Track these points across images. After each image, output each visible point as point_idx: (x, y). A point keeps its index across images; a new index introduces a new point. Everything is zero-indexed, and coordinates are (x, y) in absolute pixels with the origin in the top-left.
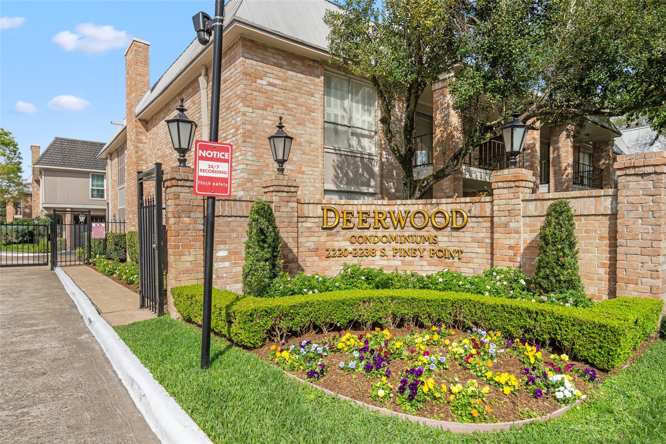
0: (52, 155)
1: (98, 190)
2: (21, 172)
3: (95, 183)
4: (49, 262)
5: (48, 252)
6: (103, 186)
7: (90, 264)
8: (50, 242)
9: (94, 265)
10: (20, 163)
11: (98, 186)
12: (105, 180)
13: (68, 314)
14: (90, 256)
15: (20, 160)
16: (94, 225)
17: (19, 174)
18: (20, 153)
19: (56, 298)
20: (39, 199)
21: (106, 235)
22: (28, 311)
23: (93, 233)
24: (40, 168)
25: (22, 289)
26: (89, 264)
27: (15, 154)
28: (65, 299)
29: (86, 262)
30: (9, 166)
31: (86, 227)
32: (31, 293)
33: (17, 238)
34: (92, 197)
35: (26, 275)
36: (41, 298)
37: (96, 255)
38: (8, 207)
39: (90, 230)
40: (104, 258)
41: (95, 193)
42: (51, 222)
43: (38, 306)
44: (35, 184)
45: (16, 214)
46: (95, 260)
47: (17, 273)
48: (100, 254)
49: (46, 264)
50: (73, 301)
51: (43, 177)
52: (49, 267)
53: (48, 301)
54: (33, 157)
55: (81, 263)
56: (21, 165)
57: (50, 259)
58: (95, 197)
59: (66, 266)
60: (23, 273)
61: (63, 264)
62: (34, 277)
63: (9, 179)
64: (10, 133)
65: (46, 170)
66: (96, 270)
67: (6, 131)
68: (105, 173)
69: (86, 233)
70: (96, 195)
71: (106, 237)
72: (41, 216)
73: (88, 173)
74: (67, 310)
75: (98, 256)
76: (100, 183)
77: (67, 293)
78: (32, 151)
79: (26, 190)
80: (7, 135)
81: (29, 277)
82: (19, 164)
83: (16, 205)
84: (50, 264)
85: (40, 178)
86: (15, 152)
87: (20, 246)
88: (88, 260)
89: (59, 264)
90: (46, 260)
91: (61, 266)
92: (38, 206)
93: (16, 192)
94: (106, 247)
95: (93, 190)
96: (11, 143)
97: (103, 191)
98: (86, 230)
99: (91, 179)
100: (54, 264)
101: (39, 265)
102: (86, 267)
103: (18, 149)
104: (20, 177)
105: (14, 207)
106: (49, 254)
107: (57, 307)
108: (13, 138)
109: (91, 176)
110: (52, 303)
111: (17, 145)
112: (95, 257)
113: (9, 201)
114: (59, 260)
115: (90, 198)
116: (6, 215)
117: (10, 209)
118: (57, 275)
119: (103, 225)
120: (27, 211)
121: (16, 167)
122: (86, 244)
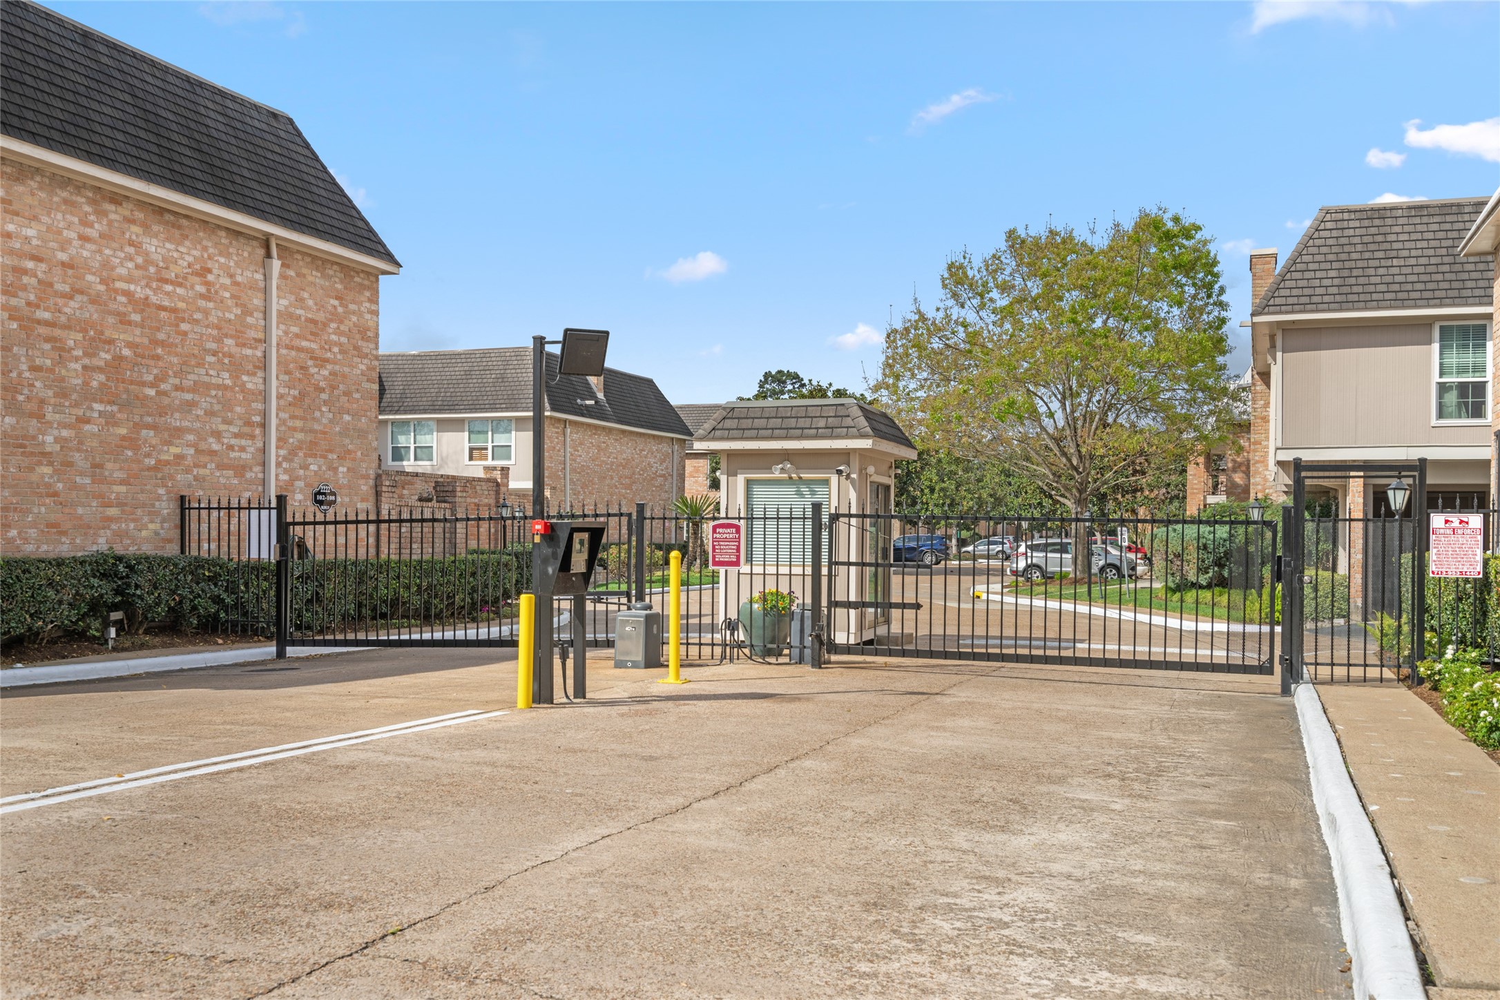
0: (1308, 275)
1: (1463, 387)
2: (1223, 353)
3: (1453, 359)
4: (1277, 660)
5: (1273, 623)
6: (1480, 368)
7: (1421, 681)
8: (1279, 587)
9: (1435, 688)
10: (1223, 321)
11: (1462, 370)
12: (1489, 344)
13: (1290, 933)
14: (1420, 652)
15: (1224, 314)
16: (1437, 520)
17: (1220, 360)
18: (1222, 290)
19: (1266, 825)
20: (1267, 438)
21: (1486, 563)
22: (1152, 876)
23: (1433, 555)
24: (1270, 324)
25: (1168, 762)
26: (1414, 681)
27: (1209, 296)
28: (1299, 837)
29: (1406, 671)
30: (1194, 335)
31: (1409, 527)
32: (1193, 785)
33: (1202, 570)
34: (1441, 415)
35: (1199, 704)
36: (1217, 815)
37: (1443, 644)
38: (1191, 469)
39: (1421, 544)
40: (1473, 662)
41: (1452, 398)
42: (1286, 510)
43: (1193, 854)
44: (1260, 387)
45: (1215, 491)
46: (1438, 667)
47: (1178, 694)
48: (1462, 641)
49: (1265, 669)
50: (1327, 858)
51: (1279, 355)
52: (1276, 679)
53: (1234, 836)
54: (1254, 295)
55: (1388, 674)
56: (1225, 329)
57: (1278, 652)
58: (1450, 416)
59: (1332, 681)
60: (1194, 697)
61: (1324, 672)
62: (1220, 715)
63: (1194, 382)
64: (1198, 228)
65: (1288, 329)
66: (1439, 709)
67: (1187, 221)
68: (1489, 317)
69: (1407, 558)
70: (1453, 409)
71: (1486, 574)
72: (1274, 497)
73: (1428, 322)
74: (1296, 903)
75: (1450, 652)
76: (1470, 358)
77: (1313, 809)
78: (1254, 275)
79: (1238, 408)
80: (1188, 237)
81: (1206, 713)
82: (1219, 328)
83: (1213, 463)
84: (1278, 668)
85: (1270, 360)
86: (1210, 286)
87: (1206, 595)
88: (1414, 668)
89: (1307, 672)
90: (1264, 657)
91: (1315, 682)
92: (1264, 461)
93: (1212, 420)
94: (1485, 614)
95: (1443, 388)
96: (1199, 258)
97: (1480, 389)
98: (1408, 541)
99: (1436, 347)
100: (1292, 674)
101: (1244, 669)
102: (1404, 694)
103: (1217, 276)
104: (1223, 368)
105: (1207, 468)
106: (1278, 629)
107: (1260, 877)
108: (1205, 243)
109: (1436, 334)
110: (1247, 849)
111: (1215, 263)
112: (1441, 654)
113: (1192, 451)
114: (1308, 656)
115: (1434, 422)
116: (1184, 497)
117: (1197, 475)
118: (1296, 719)
119: (1476, 520)
120: (1238, 478)
121: (1211, 338)
122: (1407, 595)
